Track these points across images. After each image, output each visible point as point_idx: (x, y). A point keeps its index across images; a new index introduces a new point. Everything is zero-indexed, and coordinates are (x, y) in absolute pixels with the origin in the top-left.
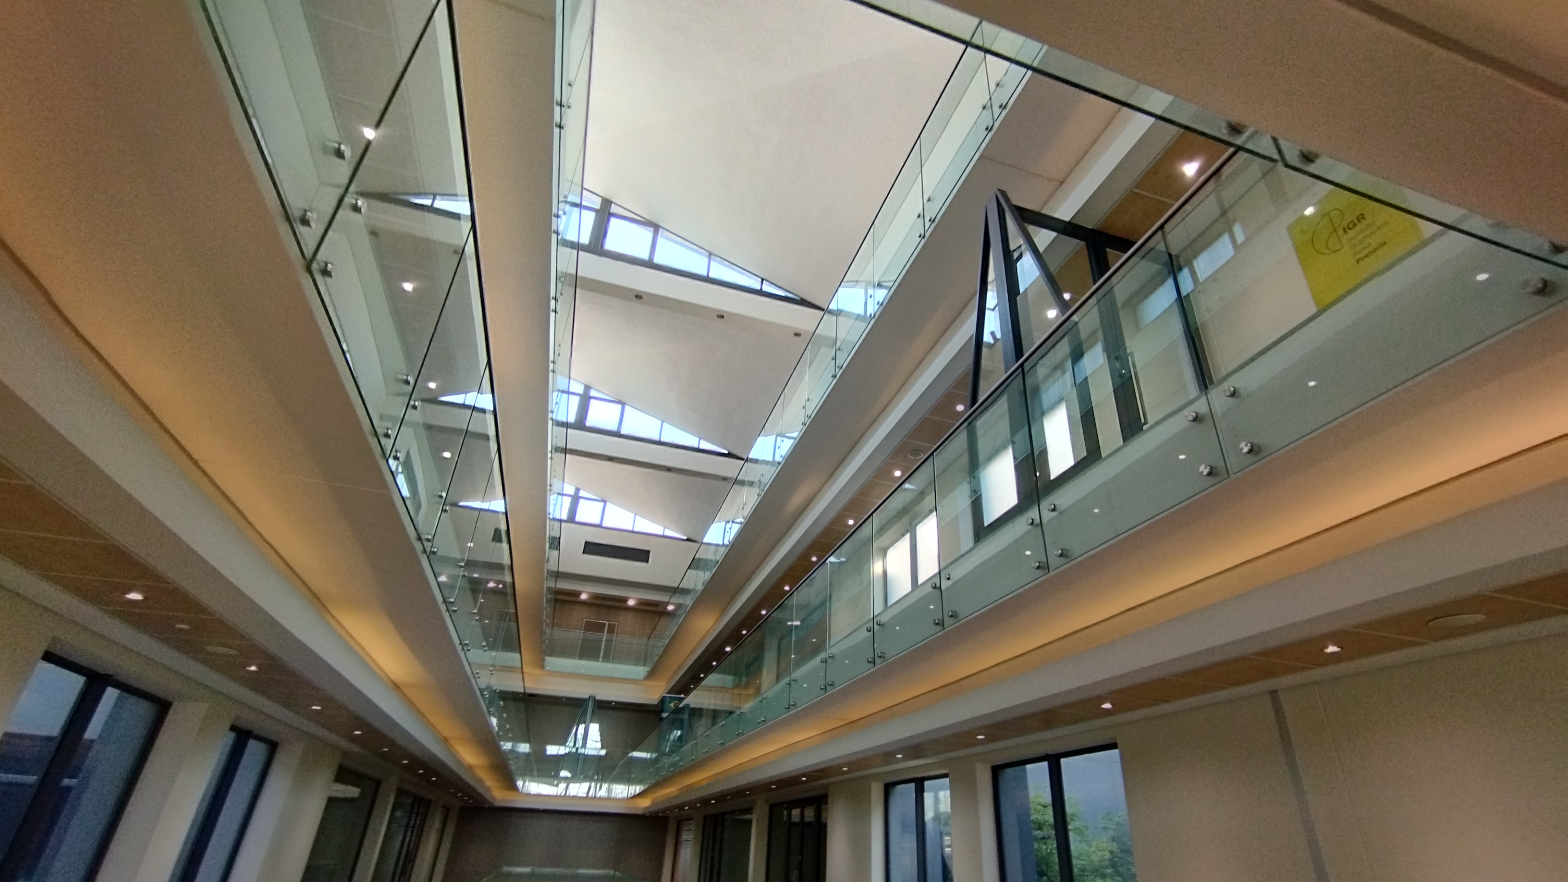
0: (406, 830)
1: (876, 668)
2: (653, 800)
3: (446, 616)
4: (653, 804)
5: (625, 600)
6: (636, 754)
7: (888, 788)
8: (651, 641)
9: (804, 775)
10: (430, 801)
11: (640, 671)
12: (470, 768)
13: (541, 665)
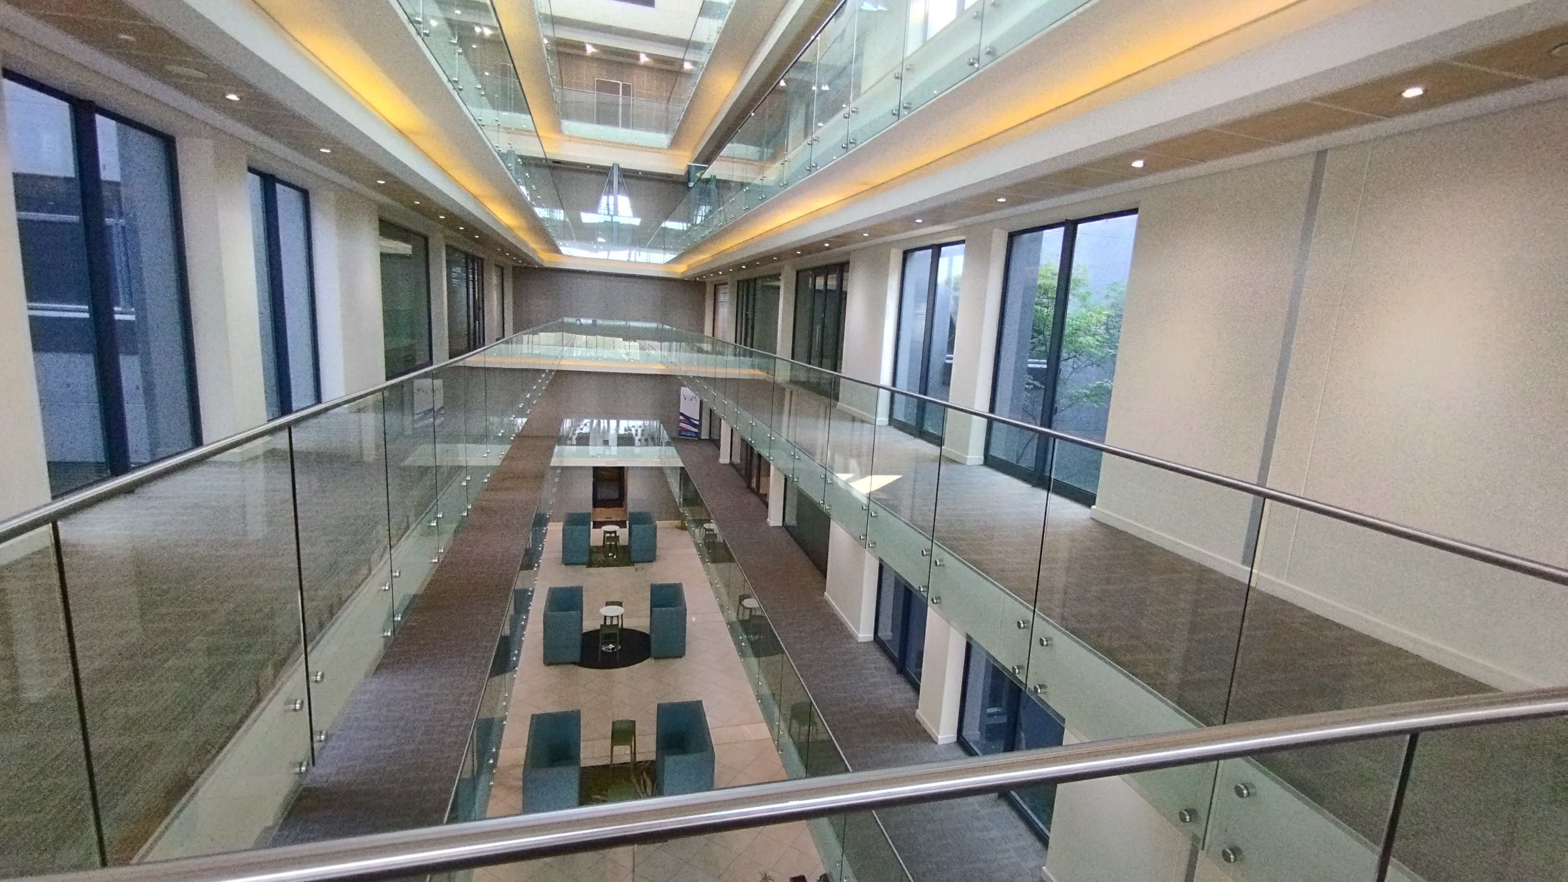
0: (468, 283)
1: (900, 121)
2: (689, 266)
3: (419, 40)
4: (689, 269)
5: (635, 55)
6: (669, 224)
7: (906, 255)
8: (671, 107)
9: (827, 241)
10: (482, 260)
11: (663, 139)
12: (509, 229)
13: (558, 130)
